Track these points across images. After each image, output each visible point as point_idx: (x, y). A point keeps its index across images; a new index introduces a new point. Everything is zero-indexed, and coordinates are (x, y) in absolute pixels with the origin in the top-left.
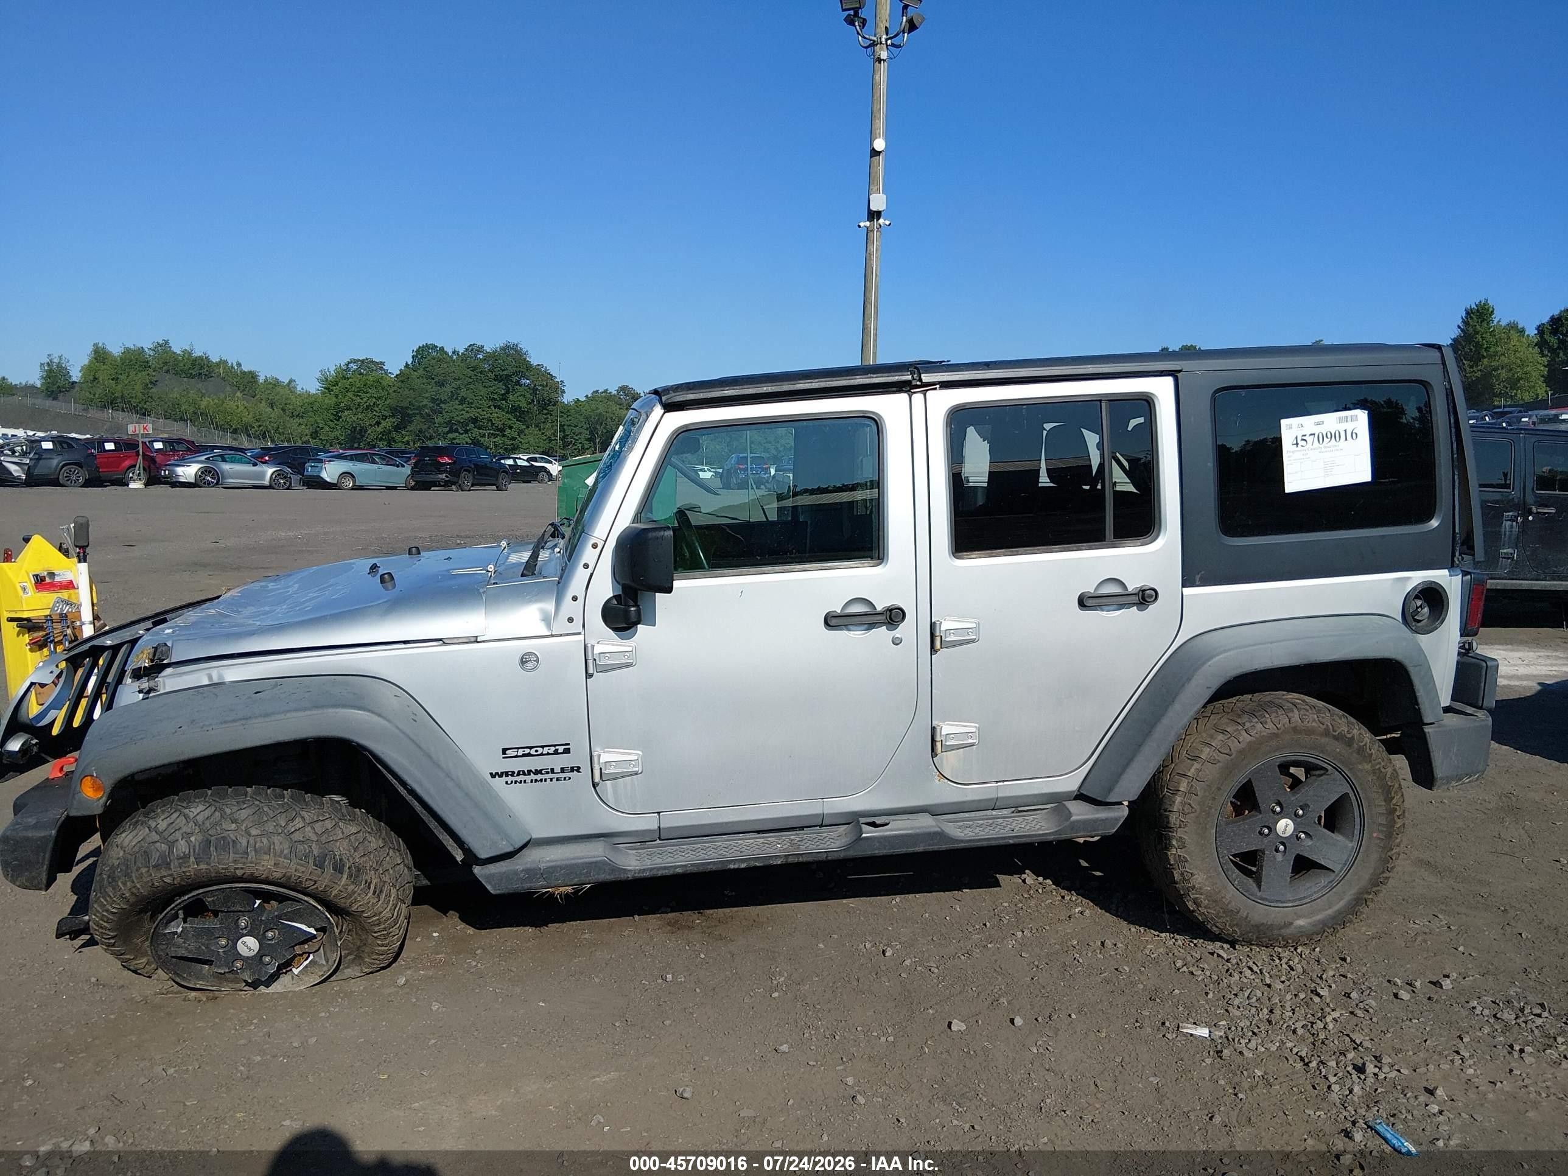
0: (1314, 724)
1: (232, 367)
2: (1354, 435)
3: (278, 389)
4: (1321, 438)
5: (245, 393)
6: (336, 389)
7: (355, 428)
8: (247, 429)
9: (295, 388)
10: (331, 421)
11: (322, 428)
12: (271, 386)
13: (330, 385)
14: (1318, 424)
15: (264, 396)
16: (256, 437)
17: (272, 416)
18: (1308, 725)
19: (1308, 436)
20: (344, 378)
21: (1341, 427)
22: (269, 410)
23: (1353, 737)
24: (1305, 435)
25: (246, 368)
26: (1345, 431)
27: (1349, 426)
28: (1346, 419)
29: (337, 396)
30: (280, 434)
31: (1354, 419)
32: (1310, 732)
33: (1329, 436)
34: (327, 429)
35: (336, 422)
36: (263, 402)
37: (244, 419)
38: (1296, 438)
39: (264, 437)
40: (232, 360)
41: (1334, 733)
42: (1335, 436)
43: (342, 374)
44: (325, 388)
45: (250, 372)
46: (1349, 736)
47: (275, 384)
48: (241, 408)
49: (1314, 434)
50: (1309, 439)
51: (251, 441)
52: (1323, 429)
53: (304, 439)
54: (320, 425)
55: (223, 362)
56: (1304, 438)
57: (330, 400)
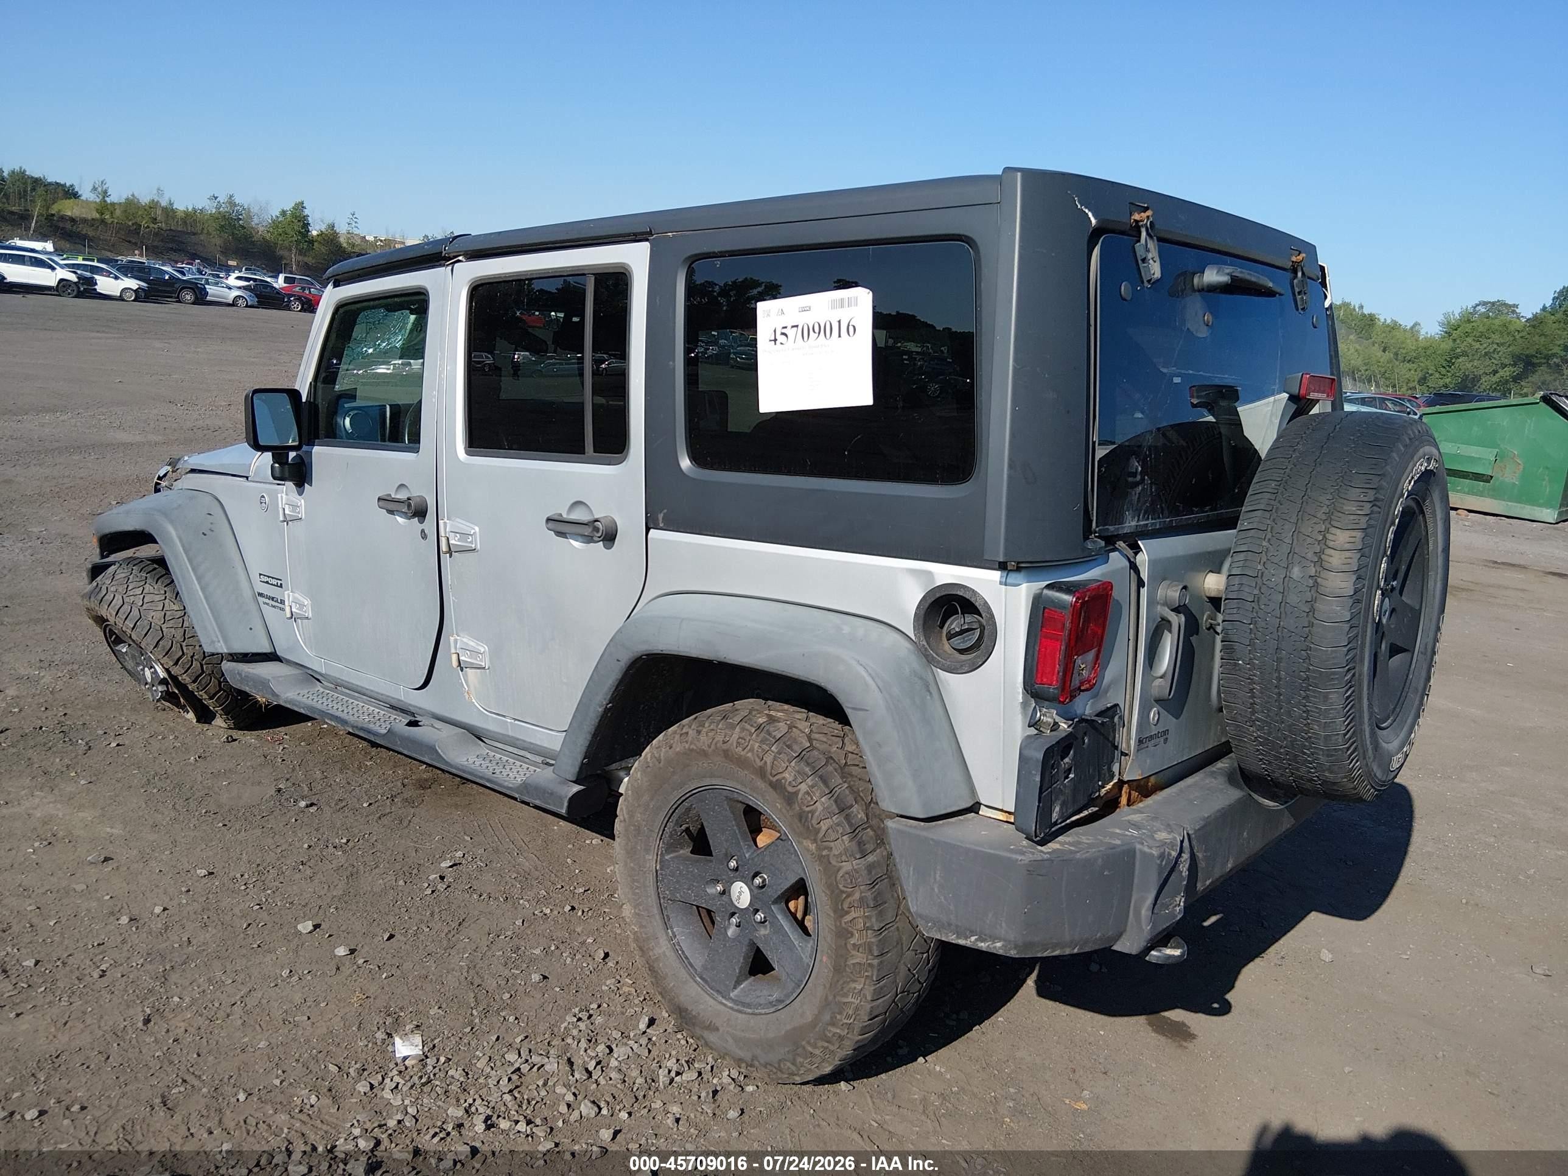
0: (749, 755)
1: (1354, 310)
2: (852, 329)
3: (1394, 333)
4: (807, 332)
5: (1361, 335)
6: (1455, 334)
7: (1467, 376)
8: (1353, 372)
9: (1418, 332)
10: (1444, 367)
11: (1431, 375)
12: (1388, 329)
13: (1452, 329)
14: (804, 310)
15: (1380, 340)
16: (1362, 381)
17: (1382, 360)
18: (742, 753)
19: (789, 327)
20: (1469, 321)
21: (834, 316)
22: (1380, 354)
23: (796, 793)
24: (786, 327)
25: (1366, 311)
26: (839, 322)
27: (845, 314)
28: (841, 303)
29: (1455, 340)
30: (1386, 379)
31: (851, 303)
32: (742, 763)
33: (817, 329)
34: (1437, 375)
35: (1448, 368)
36: (1376, 345)
37: (1352, 362)
38: (775, 331)
39: (1369, 381)
40: (1355, 303)
41: (771, 778)
42: (823, 330)
43: (1467, 318)
44: (1446, 332)
45: (1370, 315)
46: (790, 789)
47: (1394, 327)
48: (1352, 350)
49: (797, 326)
50: (790, 332)
51: (1355, 385)
52: (809, 319)
53: (1411, 385)
54: (1430, 372)
55: (1346, 305)
56: (784, 331)
57: (1447, 345)
